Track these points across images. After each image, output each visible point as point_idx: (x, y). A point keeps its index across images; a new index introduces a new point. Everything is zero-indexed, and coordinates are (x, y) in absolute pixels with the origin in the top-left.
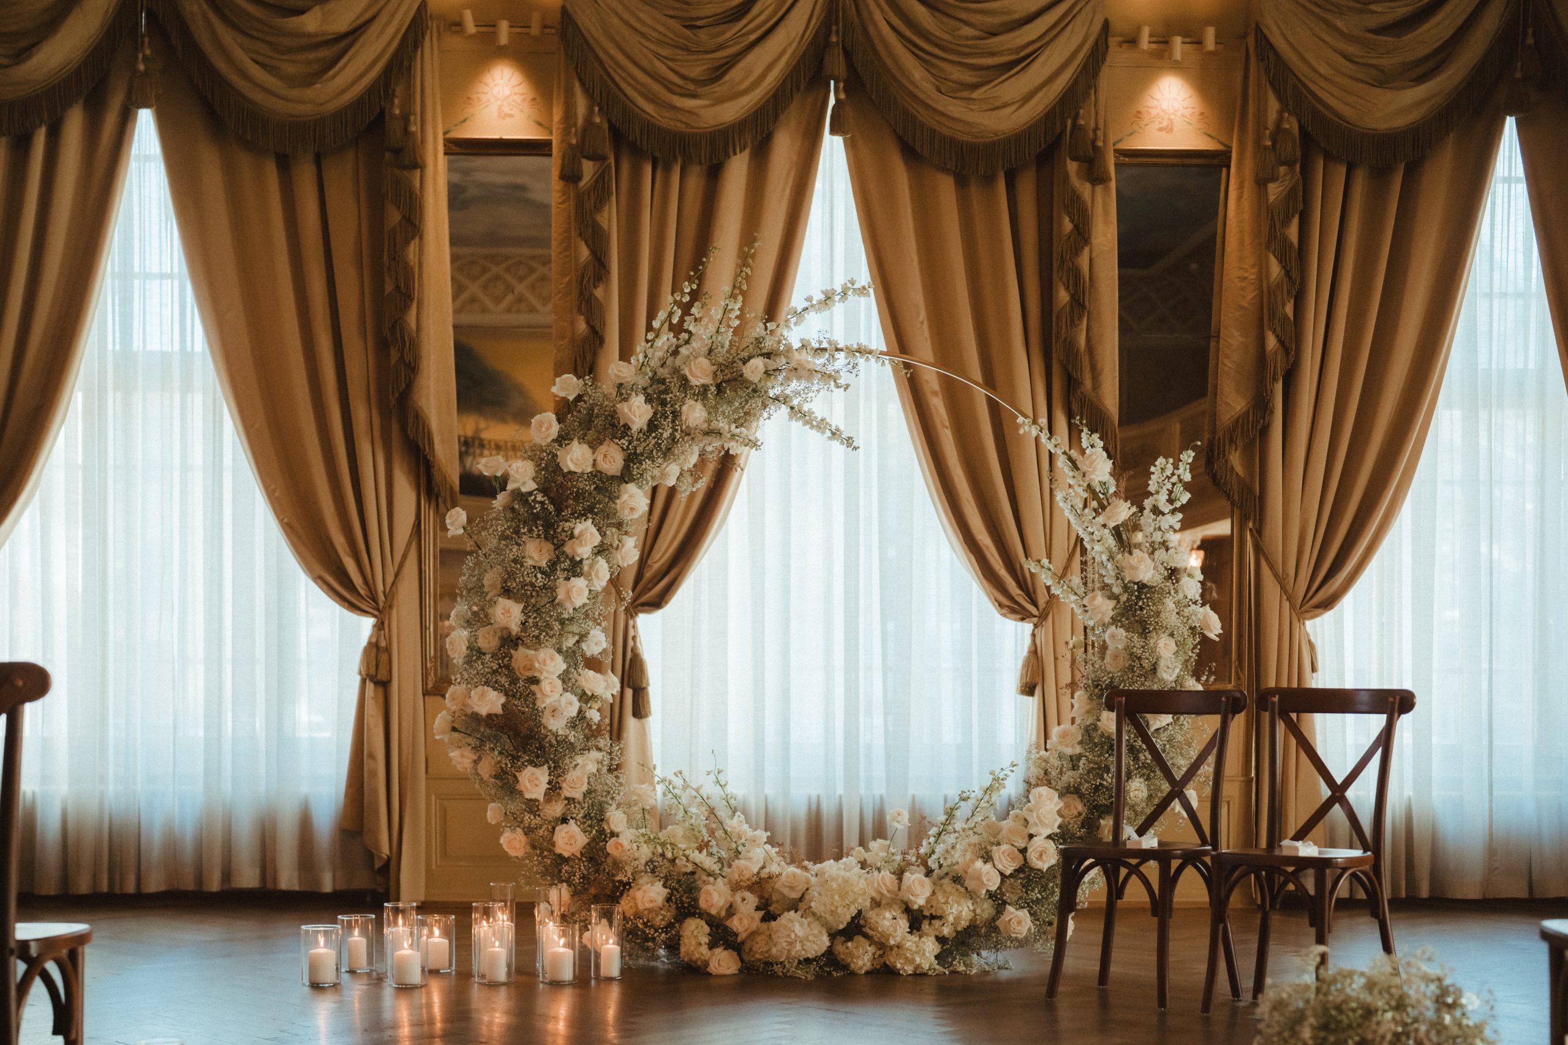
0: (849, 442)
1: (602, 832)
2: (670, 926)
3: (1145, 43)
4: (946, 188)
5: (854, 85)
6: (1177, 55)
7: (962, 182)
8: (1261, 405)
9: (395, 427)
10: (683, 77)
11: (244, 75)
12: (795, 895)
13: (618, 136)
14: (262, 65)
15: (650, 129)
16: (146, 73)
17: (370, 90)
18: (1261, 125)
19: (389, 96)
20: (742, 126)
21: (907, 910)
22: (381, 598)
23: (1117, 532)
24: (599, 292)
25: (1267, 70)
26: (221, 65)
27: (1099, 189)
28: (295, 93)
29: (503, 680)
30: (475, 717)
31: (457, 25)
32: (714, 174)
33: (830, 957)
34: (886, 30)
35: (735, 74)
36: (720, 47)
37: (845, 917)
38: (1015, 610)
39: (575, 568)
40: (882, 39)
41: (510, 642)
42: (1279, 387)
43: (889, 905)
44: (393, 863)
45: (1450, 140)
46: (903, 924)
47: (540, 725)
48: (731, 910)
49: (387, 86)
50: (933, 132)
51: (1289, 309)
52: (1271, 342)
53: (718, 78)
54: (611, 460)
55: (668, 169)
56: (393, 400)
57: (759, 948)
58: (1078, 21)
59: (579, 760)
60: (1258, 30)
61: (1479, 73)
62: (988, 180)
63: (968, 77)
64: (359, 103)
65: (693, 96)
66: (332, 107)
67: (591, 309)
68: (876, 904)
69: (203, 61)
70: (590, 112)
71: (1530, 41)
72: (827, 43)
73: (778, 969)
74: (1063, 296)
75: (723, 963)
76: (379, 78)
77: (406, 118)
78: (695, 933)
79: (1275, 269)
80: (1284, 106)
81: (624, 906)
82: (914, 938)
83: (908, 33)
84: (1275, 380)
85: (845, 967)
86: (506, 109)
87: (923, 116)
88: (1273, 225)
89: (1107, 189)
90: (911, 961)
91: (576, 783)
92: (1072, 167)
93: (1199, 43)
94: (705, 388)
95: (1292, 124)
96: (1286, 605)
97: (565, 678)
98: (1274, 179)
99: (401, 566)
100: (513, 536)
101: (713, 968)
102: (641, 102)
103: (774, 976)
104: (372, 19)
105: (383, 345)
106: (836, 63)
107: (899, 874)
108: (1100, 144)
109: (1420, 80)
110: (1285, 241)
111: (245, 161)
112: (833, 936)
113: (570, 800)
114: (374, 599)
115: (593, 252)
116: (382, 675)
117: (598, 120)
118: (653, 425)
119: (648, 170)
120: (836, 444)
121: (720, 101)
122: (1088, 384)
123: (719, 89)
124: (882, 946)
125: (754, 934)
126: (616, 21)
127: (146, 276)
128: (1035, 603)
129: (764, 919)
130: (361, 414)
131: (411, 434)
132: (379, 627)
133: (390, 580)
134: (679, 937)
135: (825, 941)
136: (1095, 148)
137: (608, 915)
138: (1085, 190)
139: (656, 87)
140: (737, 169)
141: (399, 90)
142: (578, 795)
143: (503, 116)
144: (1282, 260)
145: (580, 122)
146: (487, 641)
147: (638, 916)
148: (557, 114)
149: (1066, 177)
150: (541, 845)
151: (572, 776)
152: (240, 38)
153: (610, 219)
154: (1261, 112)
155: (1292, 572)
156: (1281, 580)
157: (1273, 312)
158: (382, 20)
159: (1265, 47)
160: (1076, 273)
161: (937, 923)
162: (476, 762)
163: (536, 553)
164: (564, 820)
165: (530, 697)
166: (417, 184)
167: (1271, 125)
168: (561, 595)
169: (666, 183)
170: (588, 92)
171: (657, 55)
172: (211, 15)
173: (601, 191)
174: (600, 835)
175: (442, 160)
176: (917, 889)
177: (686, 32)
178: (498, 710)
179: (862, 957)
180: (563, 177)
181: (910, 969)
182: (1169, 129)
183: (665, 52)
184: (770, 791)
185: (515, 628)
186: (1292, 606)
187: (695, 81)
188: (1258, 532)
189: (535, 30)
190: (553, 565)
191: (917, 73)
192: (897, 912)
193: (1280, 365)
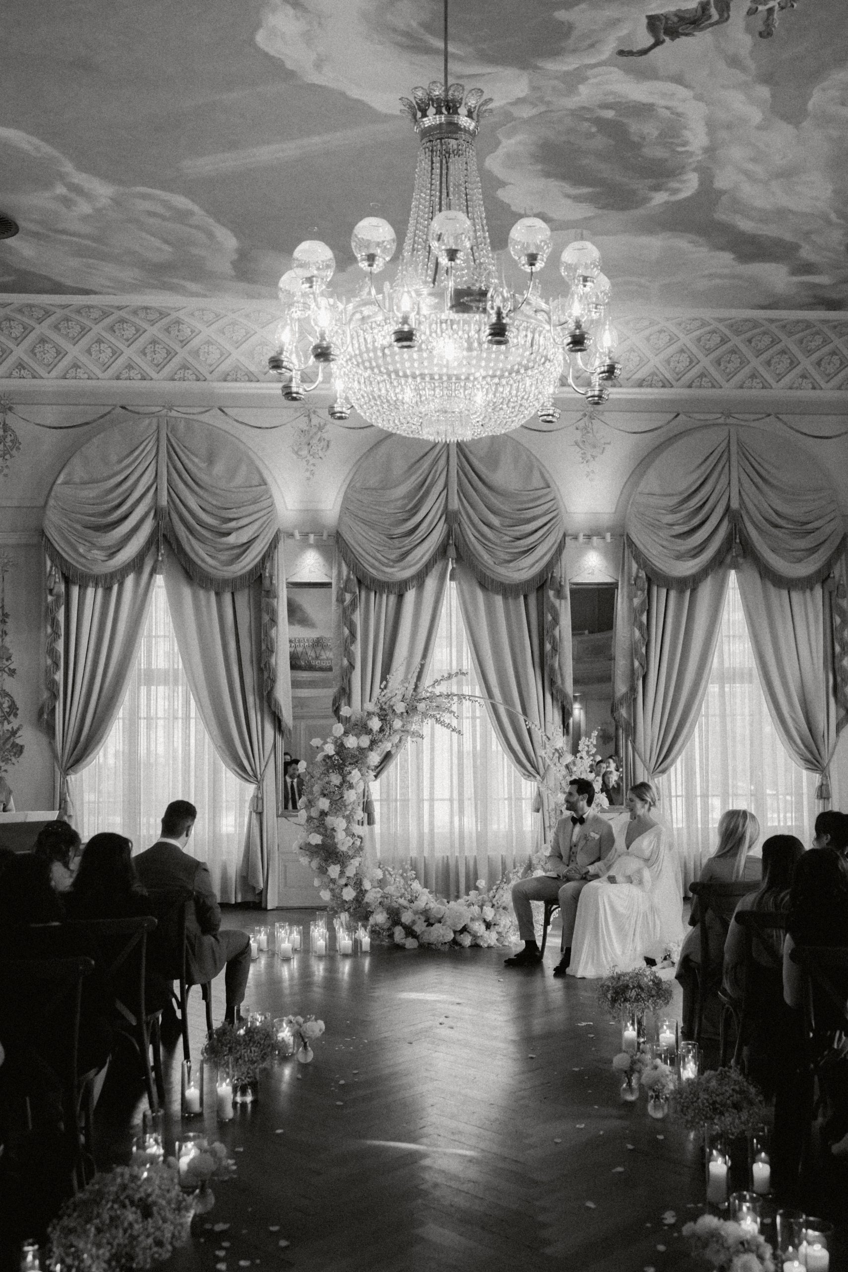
0: (459, 732)
1: (361, 890)
2: (389, 929)
3: (581, 538)
4: (499, 600)
5: (459, 559)
6: (595, 544)
7: (505, 598)
8: (633, 689)
9: (266, 704)
10: (388, 559)
11: (203, 561)
12: (440, 916)
13: (360, 582)
14: (210, 556)
15: (374, 580)
16: (162, 561)
17: (256, 566)
18: (630, 573)
19: (264, 568)
20: (413, 578)
21: (485, 921)
22: (259, 776)
23: (567, 767)
24: (352, 648)
25: (632, 552)
26: (192, 555)
27: (563, 601)
28: (225, 568)
29: (321, 830)
30: (309, 844)
31: (292, 535)
32: (401, 597)
33: (454, 942)
34: (473, 539)
35: (409, 558)
36: (404, 547)
37: (459, 927)
38: (529, 775)
39: (351, 786)
40: (471, 542)
41: (323, 814)
42: (640, 682)
43: (478, 919)
44: (264, 893)
45: (709, 578)
46: (483, 927)
47: (336, 848)
48: (414, 922)
49: (263, 563)
50: (493, 580)
51: (644, 650)
52: (636, 664)
53: (404, 559)
54: (365, 741)
55: (381, 596)
56: (265, 694)
57: (426, 939)
58: (553, 533)
59: (352, 861)
60: (628, 535)
61: (719, 552)
62: (517, 597)
63: (507, 558)
64: (251, 572)
65: (392, 567)
66: (239, 574)
67: (349, 655)
68: (472, 920)
69: (186, 554)
70: (349, 574)
71: (738, 541)
72: (448, 544)
73: (433, 946)
74: (548, 647)
75: (411, 943)
76: (259, 562)
77: (271, 577)
78: (399, 933)
79: (637, 633)
80: (639, 565)
81: (372, 921)
82: (487, 932)
83: (480, 538)
84: (638, 679)
85: (460, 945)
86: (312, 569)
87: (488, 573)
88: (636, 617)
89: (566, 602)
90: (485, 942)
91: (351, 871)
92: (551, 593)
93: (604, 538)
94: (402, 713)
95: (642, 574)
96: (646, 772)
97: (347, 830)
98: (635, 597)
99: (267, 763)
100: (326, 773)
101: (407, 946)
102: (371, 570)
103: (432, 949)
104: (258, 536)
105: (261, 670)
106: (452, 551)
107: (481, 907)
108: (563, 583)
109: (694, 556)
110: (641, 623)
111: (202, 593)
112: (455, 932)
113: (348, 878)
114: (256, 776)
115: (351, 632)
116: (260, 810)
117: (352, 577)
118: (382, 730)
119: (373, 594)
120: (454, 733)
121: (404, 569)
122: (559, 682)
123: (402, 564)
124: (475, 936)
125: (423, 932)
126: (360, 537)
127: (157, 637)
128: (538, 773)
129: (427, 926)
130: (251, 699)
131: (273, 709)
132: (259, 788)
133: (263, 768)
134: (393, 933)
135: (452, 935)
136: (561, 586)
137: (365, 927)
138: (557, 602)
139: (377, 564)
140: (410, 596)
141: (268, 565)
142: (352, 875)
143: (310, 572)
144: (640, 629)
145: (345, 577)
146: (314, 813)
147: (376, 925)
148: (335, 572)
149: (548, 597)
150: (336, 896)
151: (349, 868)
152: (202, 545)
153: (357, 617)
154: (630, 568)
155: (648, 758)
156: (644, 762)
157: (636, 651)
158: (261, 537)
159: (631, 544)
160: (554, 637)
161: (496, 927)
162: (310, 862)
163: (335, 779)
164: (346, 885)
165: (333, 837)
166: (275, 604)
167: (634, 574)
168: (345, 797)
169: (381, 601)
170: (348, 565)
171: (378, 551)
172: (190, 537)
173: (353, 605)
174: (361, 893)
175: (285, 590)
176: (488, 913)
177: (389, 541)
178: (320, 842)
179: (467, 941)
180: (337, 600)
181: (486, 945)
182: (592, 574)
183: (380, 549)
184: (426, 854)
185: (326, 810)
186: (649, 773)
187: (393, 561)
188: (634, 741)
189: (325, 537)
190: (342, 784)
191: (486, 556)
192: (481, 922)
193: (640, 672)
